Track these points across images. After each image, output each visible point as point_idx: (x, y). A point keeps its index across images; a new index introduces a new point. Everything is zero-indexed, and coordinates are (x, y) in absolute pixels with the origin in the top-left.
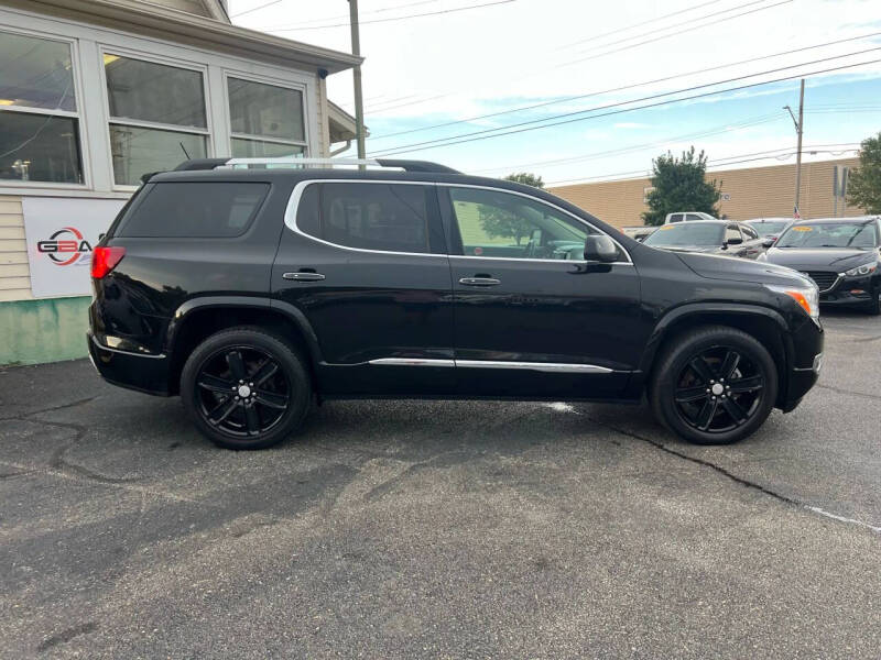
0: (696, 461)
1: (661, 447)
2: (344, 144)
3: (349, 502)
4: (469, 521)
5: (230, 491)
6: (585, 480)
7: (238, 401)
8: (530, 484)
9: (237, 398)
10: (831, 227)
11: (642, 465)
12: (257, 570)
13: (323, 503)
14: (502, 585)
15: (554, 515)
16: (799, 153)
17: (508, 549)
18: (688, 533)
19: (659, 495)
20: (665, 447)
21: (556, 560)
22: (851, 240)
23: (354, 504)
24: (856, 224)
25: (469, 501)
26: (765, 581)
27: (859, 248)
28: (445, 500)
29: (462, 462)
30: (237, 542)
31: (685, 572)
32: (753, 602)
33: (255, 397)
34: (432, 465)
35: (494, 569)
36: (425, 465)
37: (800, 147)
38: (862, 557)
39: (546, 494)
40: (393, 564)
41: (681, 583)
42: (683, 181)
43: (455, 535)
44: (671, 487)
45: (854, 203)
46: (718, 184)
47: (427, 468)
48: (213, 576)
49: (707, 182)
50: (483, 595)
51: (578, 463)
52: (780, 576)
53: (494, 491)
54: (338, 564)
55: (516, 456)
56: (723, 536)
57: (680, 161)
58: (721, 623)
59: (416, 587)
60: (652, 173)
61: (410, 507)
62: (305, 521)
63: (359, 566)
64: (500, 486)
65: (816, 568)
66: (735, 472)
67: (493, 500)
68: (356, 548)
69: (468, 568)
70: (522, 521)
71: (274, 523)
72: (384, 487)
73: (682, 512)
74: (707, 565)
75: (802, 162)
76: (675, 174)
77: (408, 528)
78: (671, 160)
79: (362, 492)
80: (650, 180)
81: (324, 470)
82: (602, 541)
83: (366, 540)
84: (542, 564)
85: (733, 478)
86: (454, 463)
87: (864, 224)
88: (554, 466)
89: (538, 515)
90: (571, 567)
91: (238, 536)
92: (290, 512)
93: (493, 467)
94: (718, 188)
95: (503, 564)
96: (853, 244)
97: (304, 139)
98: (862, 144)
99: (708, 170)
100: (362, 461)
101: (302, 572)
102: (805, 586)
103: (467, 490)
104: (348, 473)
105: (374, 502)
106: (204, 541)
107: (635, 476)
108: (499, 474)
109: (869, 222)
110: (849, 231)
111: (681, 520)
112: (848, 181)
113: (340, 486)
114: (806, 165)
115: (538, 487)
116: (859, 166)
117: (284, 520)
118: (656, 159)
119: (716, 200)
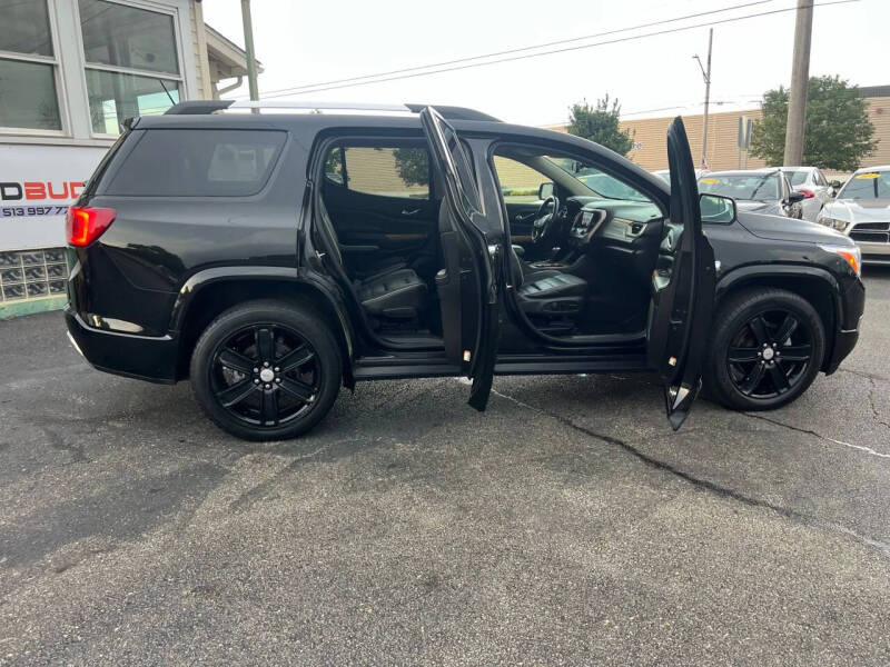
0: (605, 439)
1: (569, 423)
2: (234, 80)
3: (211, 515)
4: (352, 531)
5: (62, 507)
6: (487, 468)
7: (258, 385)
8: (426, 477)
9: (257, 381)
10: (737, 179)
11: (549, 446)
12: (78, 619)
13: (177, 517)
14: (383, 616)
15: (450, 516)
16: (707, 103)
17: (393, 565)
18: (595, 531)
19: (565, 483)
20: (574, 423)
21: (449, 577)
22: (755, 192)
23: (217, 516)
24: (759, 176)
25: (356, 504)
26: (676, 587)
27: (762, 201)
28: (327, 504)
29: (352, 454)
30: (58, 579)
31: (591, 582)
32: (662, 615)
33: (277, 384)
34: (317, 459)
35: (376, 594)
36: (308, 460)
37: (707, 98)
38: (775, 548)
39: (444, 489)
40: (255, 598)
41: (586, 597)
42: (598, 130)
43: (334, 551)
44: (579, 471)
45: (755, 154)
46: (631, 133)
47: (309, 465)
48: (18, 633)
49: (620, 131)
50: (359, 634)
51: (480, 449)
52: (690, 579)
53: (386, 489)
54: (185, 602)
55: (414, 442)
56: (632, 531)
57: (595, 109)
58: (628, 648)
59: (278, 628)
60: (568, 121)
61: (285, 516)
62: (152, 543)
63: (210, 603)
64: (393, 482)
65: (728, 566)
66: (644, 450)
67: (384, 500)
68: (212, 577)
69: (346, 595)
70: (413, 526)
71: (111, 549)
72: (256, 493)
73: (590, 504)
74: (614, 570)
75: (709, 112)
76: (590, 123)
77: (278, 547)
78: (586, 108)
79: (227, 499)
80: (566, 127)
81: (187, 471)
82: (501, 547)
83: (225, 566)
84: (432, 584)
85: (643, 458)
86: (344, 455)
87: (767, 177)
88: (455, 452)
89: (433, 519)
90: (465, 585)
91: (60, 571)
92: (134, 532)
93: (387, 458)
94: (631, 137)
95: (387, 587)
96: (756, 197)
97: (178, 73)
98: (765, 96)
99: (621, 119)
100: (235, 459)
101: (136, 618)
102: (718, 591)
103: (354, 490)
104: (215, 474)
105: (241, 512)
106: (15, 582)
107: (541, 460)
108: (393, 466)
109: (771, 174)
110: (753, 183)
111: (587, 514)
112: (751, 133)
113: (202, 492)
114: (712, 115)
115: (435, 480)
116: (761, 117)
117: (124, 544)
118: (572, 107)
119: (629, 149)
